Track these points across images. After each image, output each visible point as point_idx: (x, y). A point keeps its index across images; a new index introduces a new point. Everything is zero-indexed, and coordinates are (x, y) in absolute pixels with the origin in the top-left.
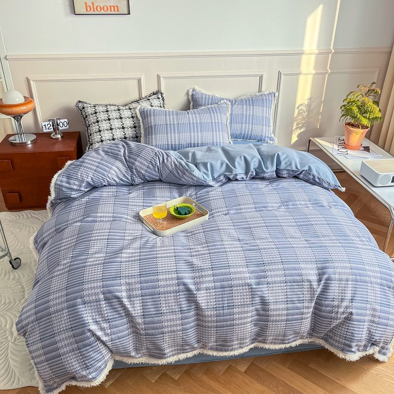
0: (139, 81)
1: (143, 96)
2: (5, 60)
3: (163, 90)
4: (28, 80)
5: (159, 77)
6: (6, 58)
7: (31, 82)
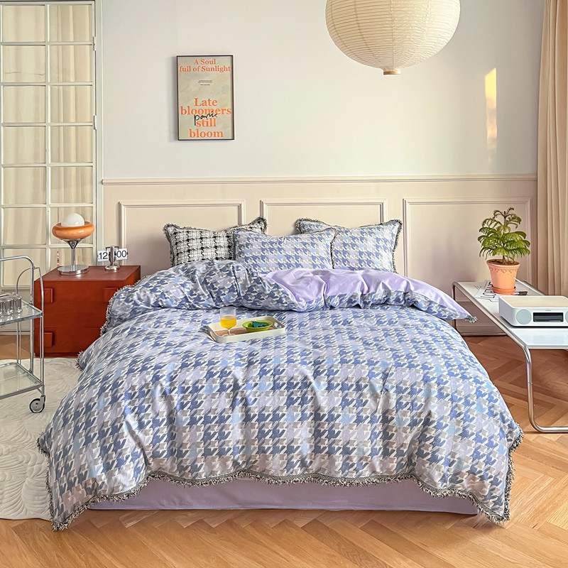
0: (240, 207)
1: (243, 223)
2: (100, 185)
3: (265, 217)
4: (119, 205)
5: (261, 203)
6: (102, 183)
7: (123, 207)
